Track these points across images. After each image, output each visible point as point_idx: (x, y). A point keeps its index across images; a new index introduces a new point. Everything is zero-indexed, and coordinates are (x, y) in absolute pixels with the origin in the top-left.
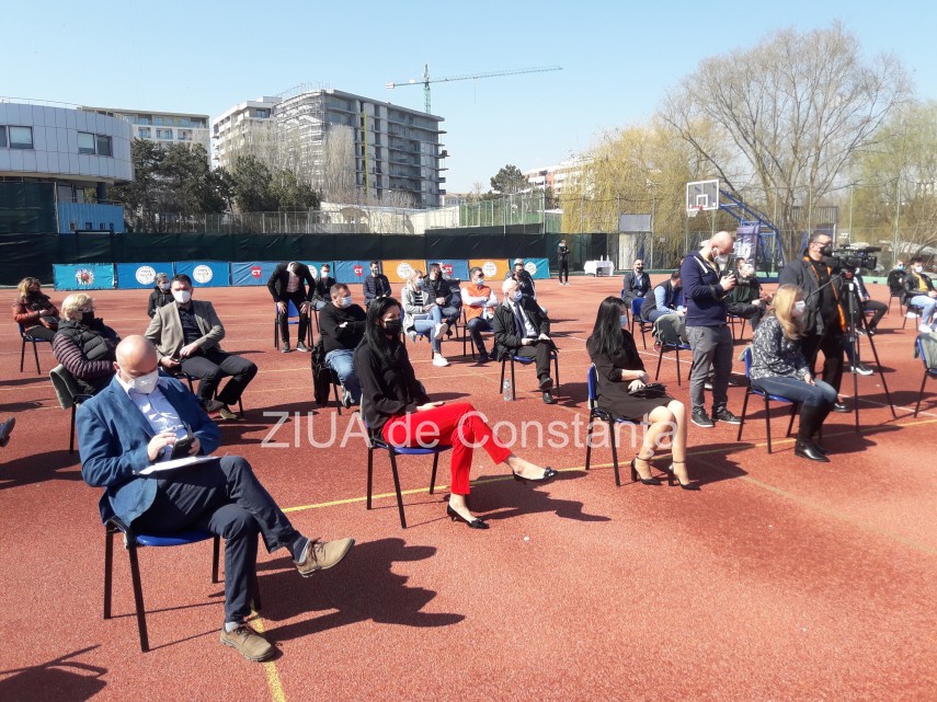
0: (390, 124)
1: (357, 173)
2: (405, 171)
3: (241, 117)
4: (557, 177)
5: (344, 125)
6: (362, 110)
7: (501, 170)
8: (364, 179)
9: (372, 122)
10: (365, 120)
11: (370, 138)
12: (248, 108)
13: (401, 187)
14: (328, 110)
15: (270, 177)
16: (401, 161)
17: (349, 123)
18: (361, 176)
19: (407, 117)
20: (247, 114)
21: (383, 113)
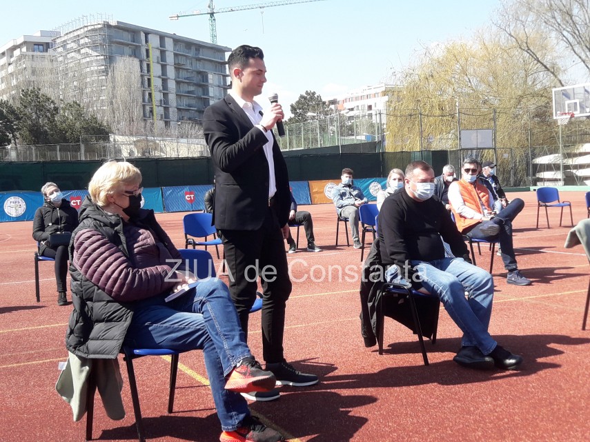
0: (176, 55)
1: (144, 106)
2: (193, 102)
3: (17, 53)
5: (130, 56)
6: (147, 41)
7: (302, 97)
8: (151, 111)
9: (158, 53)
10: (151, 52)
11: (156, 70)
12: (25, 43)
13: (190, 119)
14: (111, 42)
16: (189, 92)
17: (135, 53)
18: (148, 108)
19: (193, 48)
20: (24, 49)
21: (169, 44)
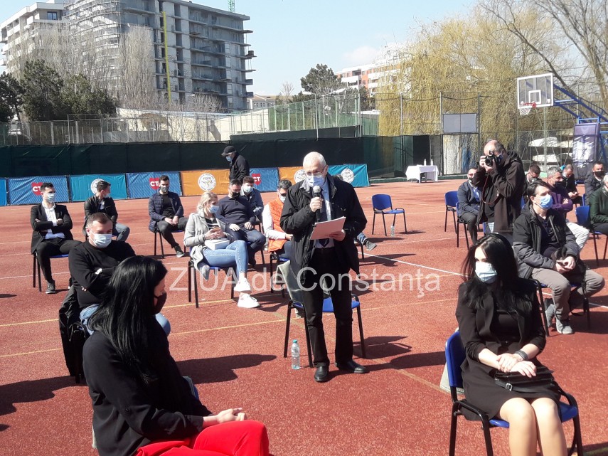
0: (191, 23)
1: (157, 77)
2: (209, 73)
3: (30, 20)
4: (372, 76)
5: (143, 25)
6: (161, 10)
7: (313, 70)
8: (166, 83)
9: (172, 22)
10: (165, 20)
11: (170, 39)
12: (38, 10)
13: (205, 90)
14: (124, 11)
15: (61, 82)
16: (205, 63)
17: (148, 22)
18: (162, 79)
19: (210, 17)
20: (37, 17)
21: (184, 13)
